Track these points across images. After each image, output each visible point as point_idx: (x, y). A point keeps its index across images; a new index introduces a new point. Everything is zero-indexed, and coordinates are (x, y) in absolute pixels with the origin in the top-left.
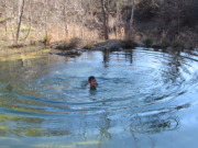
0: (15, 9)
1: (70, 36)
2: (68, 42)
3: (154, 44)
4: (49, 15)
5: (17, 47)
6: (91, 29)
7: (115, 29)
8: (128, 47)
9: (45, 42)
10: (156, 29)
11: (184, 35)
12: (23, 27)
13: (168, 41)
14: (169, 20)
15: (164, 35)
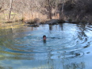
0: (8, 5)
1: (34, 17)
2: (33, 20)
3: (73, 21)
4: (24, 8)
5: (9, 22)
6: (44, 14)
7: (55, 14)
8: (61, 22)
9: (22, 20)
10: (74, 14)
11: (87, 17)
12: (12, 13)
13: (79, 20)
14: (80, 10)
15: (77, 17)
